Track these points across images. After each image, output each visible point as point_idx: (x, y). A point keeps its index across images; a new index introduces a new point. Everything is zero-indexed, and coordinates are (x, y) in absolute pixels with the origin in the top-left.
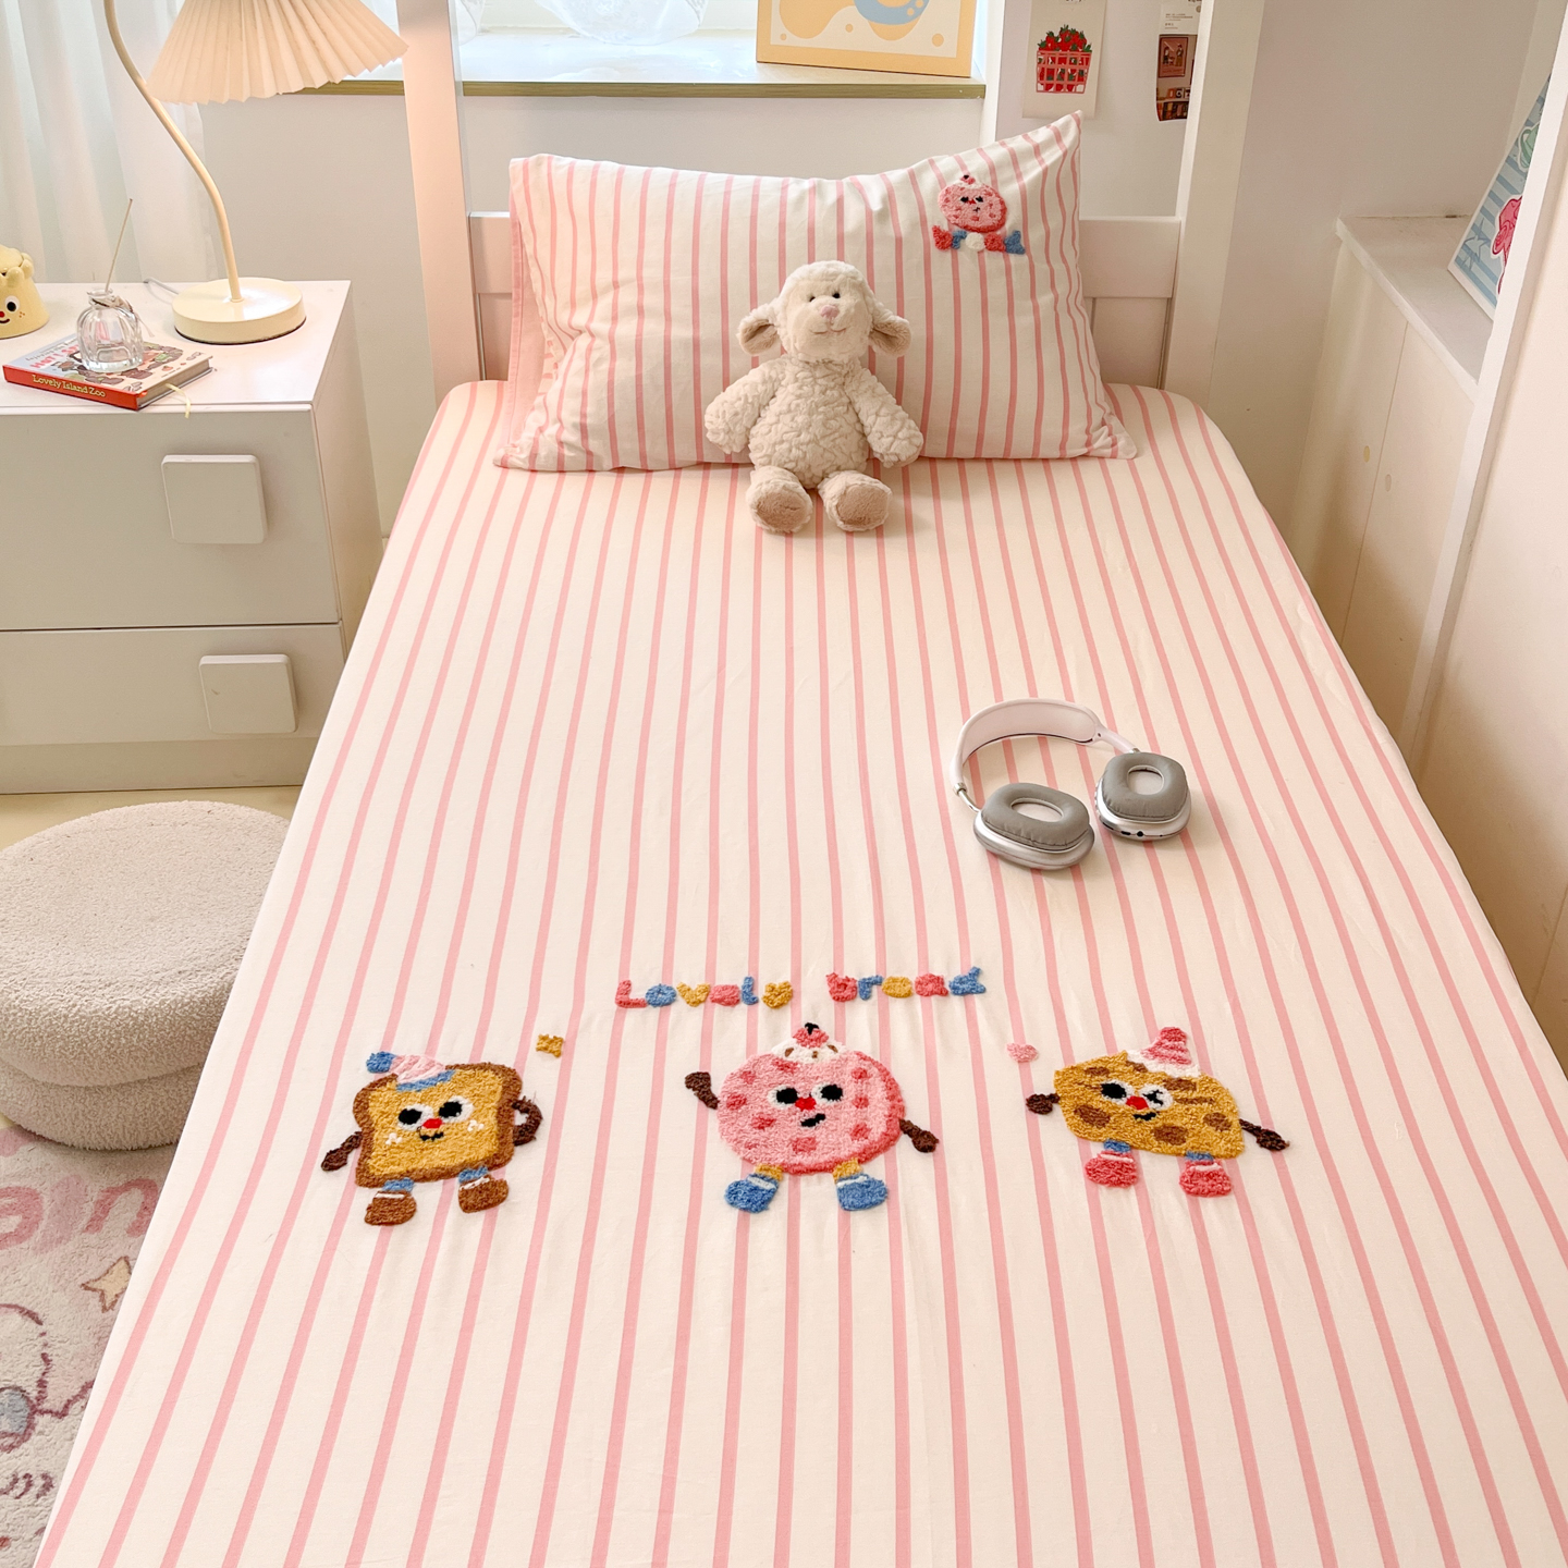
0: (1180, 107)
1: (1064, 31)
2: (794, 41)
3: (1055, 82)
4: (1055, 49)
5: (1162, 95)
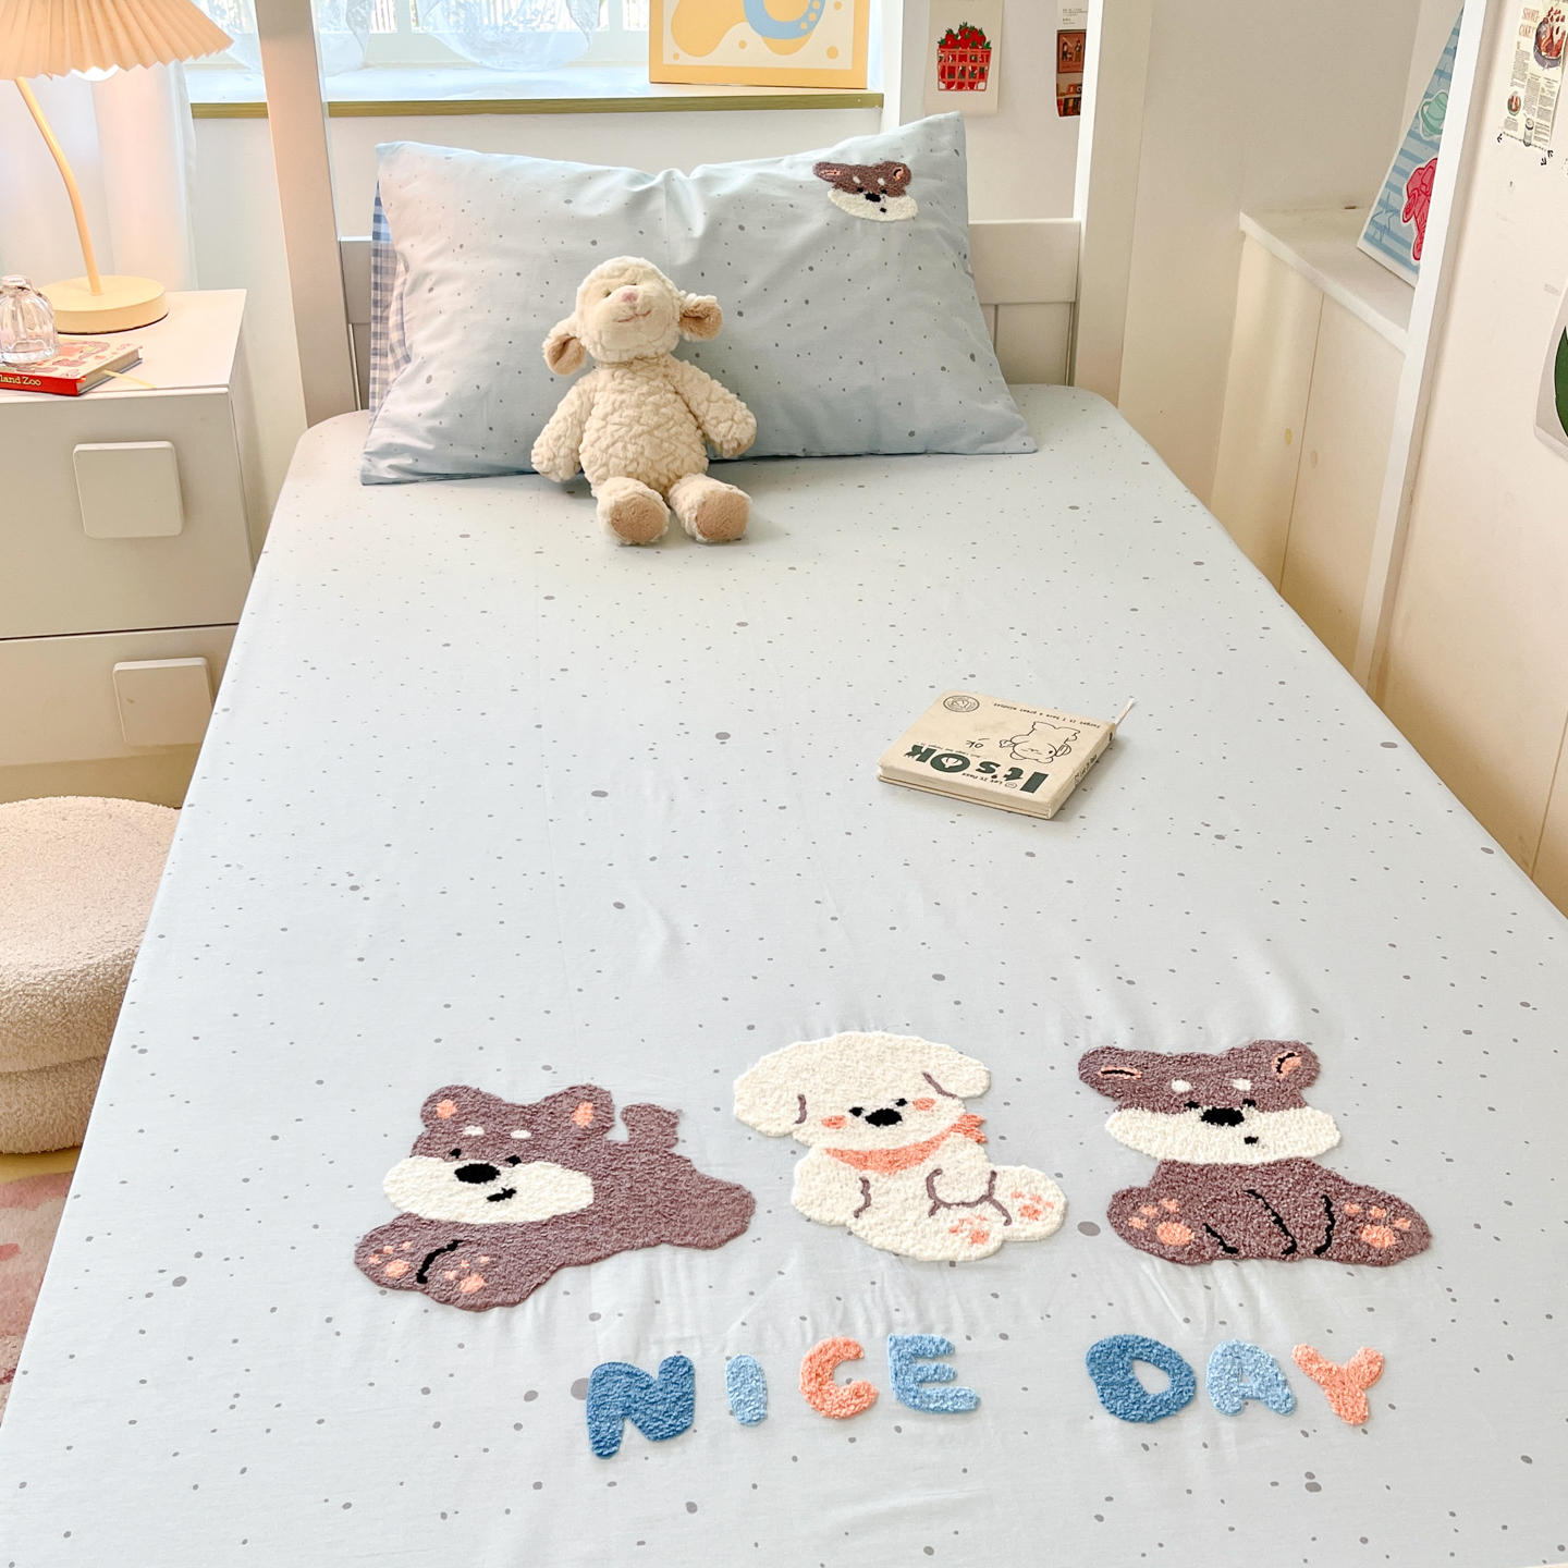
0: (1073, 103)
1: (964, 29)
2: (687, 59)
3: (956, 79)
4: (952, 46)
5: (1063, 90)
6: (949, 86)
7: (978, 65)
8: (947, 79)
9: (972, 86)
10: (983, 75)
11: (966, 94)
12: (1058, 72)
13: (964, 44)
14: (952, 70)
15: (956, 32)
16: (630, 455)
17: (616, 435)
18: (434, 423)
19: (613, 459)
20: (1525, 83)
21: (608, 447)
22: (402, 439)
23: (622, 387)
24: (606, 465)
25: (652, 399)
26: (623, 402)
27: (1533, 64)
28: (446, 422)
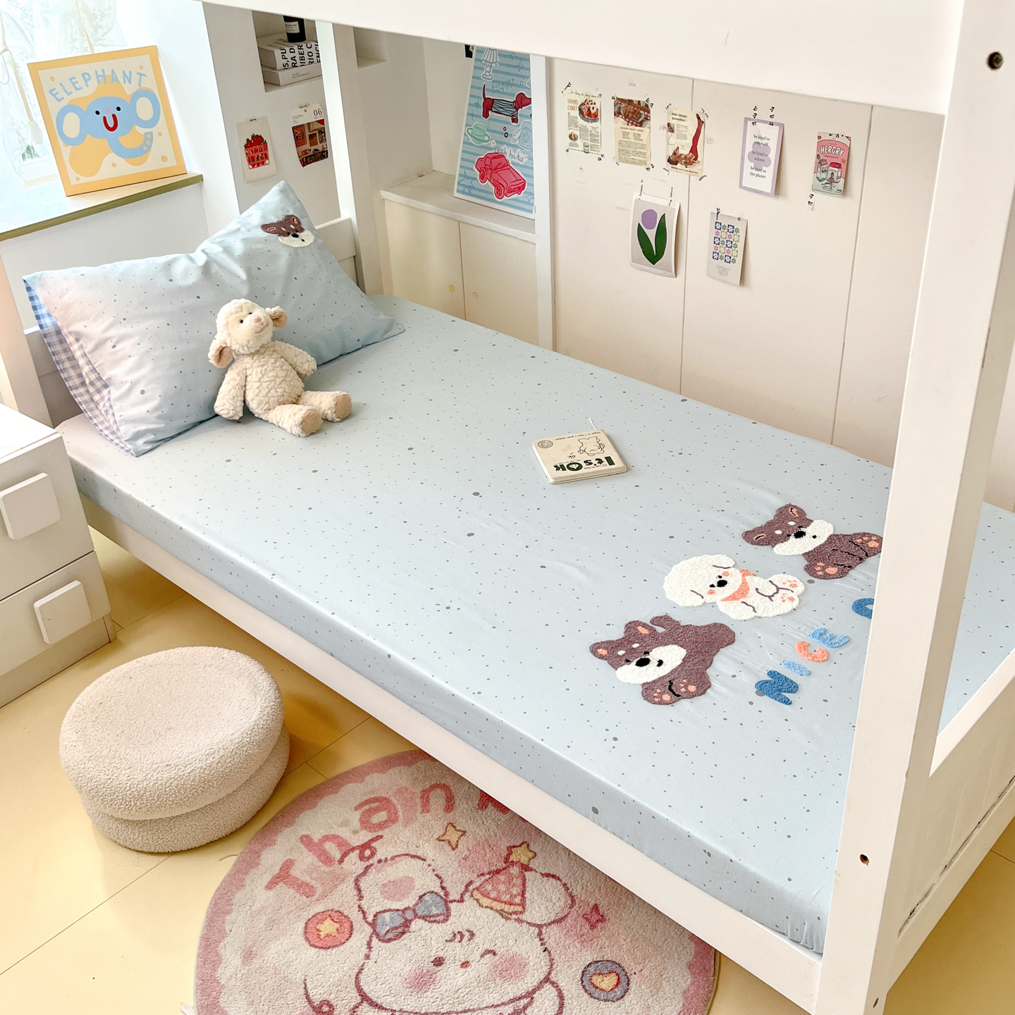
0: (308, 158)
1: (253, 137)
2: (84, 180)
3: (256, 162)
4: (251, 146)
5: (300, 155)
6: (253, 167)
7: (263, 152)
8: (252, 163)
9: (263, 163)
10: (267, 157)
11: (262, 168)
12: (297, 147)
13: (255, 144)
14: (253, 158)
15: (250, 139)
16: (280, 394)
17: (270, 387)
18: (159, 412)
19: (271, 399)
20: (578, 129)
21: (267, 394)
22: (143, 427)
23: (262, 363)
24: (268, 402)
25: (277, 364)
26: (266, 370)
27: (581, 121)
28: (166, 410)
